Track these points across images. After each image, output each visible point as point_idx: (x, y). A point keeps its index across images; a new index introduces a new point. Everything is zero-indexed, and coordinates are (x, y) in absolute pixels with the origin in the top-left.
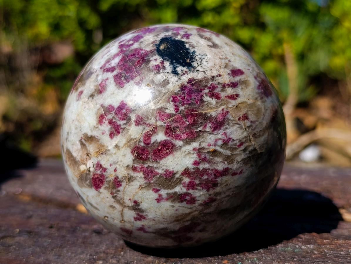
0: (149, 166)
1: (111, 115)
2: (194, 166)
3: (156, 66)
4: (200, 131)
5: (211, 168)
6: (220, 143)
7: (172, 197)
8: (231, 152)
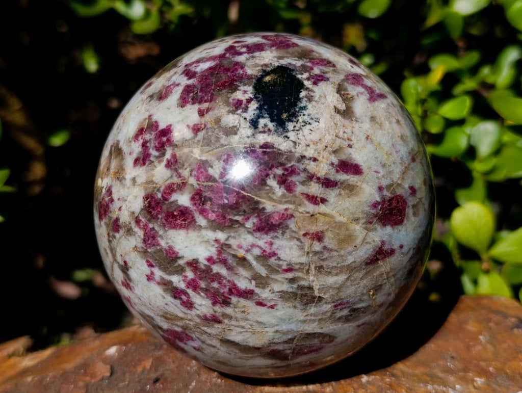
0: (153, 229)
1: (149, 135)
2: (206, 263)
3: (238, 100)
4: (237, 221)
5: (228, 278)
6: (257, 251)
7: (165, 284)
8: (268, 272)
